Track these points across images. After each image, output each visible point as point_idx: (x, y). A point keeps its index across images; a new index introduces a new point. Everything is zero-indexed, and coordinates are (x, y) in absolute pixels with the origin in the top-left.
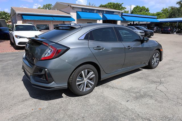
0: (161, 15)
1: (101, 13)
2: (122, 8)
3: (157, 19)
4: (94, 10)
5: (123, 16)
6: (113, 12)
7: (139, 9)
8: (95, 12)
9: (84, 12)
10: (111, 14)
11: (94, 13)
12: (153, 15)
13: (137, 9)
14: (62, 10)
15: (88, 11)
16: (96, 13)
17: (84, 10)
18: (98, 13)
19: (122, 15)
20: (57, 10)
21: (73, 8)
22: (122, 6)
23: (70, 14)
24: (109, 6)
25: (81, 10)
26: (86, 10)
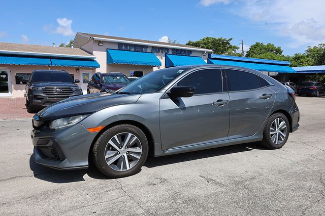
0: (302, 60)
1: (162, 53)
2: (231, 47)
3: (292, 68)
4: (146, 47)
5: (211, 60)
6: (190, 52)
7: (261, 49)
8: (149, 50)
9: (124, 50)
10: (185, 55)
11: (145, 52)
12: (287, 59)
13: (258, 48)
14: (83, 47)
15: (133, 50)
16: (151, 53)
17: (123, 47)
18: (156, 54)
19: (209, 57)
20: (74, 47)
21: (100, 42)
22: (229, 44)
23: (91, 54)
24: (204, 44)
25: (117, 47)
26: (128, 47)
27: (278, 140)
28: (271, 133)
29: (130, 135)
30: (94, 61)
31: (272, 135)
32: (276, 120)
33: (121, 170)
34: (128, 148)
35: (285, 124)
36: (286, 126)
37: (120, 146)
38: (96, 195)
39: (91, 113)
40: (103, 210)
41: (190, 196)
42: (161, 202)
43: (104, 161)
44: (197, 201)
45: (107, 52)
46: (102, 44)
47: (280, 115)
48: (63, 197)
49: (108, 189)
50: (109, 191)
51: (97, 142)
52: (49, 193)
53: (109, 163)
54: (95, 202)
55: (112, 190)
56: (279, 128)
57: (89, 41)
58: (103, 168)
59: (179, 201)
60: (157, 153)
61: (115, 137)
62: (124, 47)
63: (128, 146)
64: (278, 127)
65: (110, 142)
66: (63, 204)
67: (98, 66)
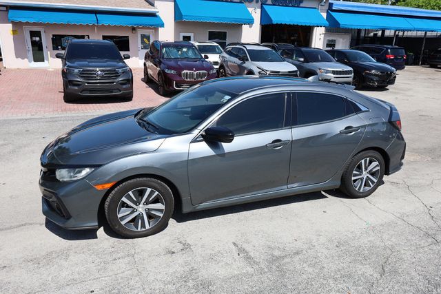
27: (365, 185)
28: (353, 178)
29: (149, 190)
31: (355, 181)
32: (363, 161)
33: (139, 229)
34: (147, 204)
35: (377, 166)
36: (378, 168)
37: (137, 203)
38: (102, 264)
39: (100, 166)
40: (102, 289)
41: (206, 277)
42: (169, 283)
43: (117, 221)
44: (210, 287)
47: (370, 154)
48: (66, 264)
49: (119, 256)
50: (119, 258)
51: (108, 199)
52: (54, 255)
53: (123, 223)
54: (98, 276)
55: (122, 257)
56: (367, 171)
58: (116, 227)
59: (191, 284)
60: (186, 209)
61: (130, 193)
63: (147, 203)
64: (366, 169)
65: (124, 199)
66: (64, 274)
67: (162, 25)
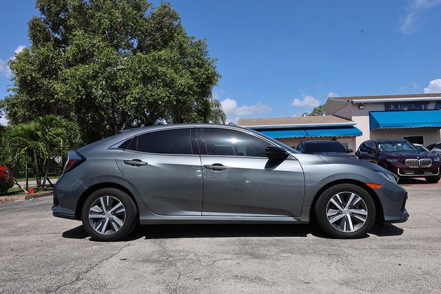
4: (427, 102)
8: (431, 106)
9: (394, 111)
11: (425, 110)
14: (336, 114)
15: (406, 109)
16: (435, 109)
17: (390, 106)
20: (326, 115)
21: (360, 105)
23: (350, 120)
25: (382, 108)
26: (399, 106)
30: (354, 128)
45: (370, 115)
46: (363, 107)
57: (346, 105)
62: (392, 107)
67: (360, 134)
